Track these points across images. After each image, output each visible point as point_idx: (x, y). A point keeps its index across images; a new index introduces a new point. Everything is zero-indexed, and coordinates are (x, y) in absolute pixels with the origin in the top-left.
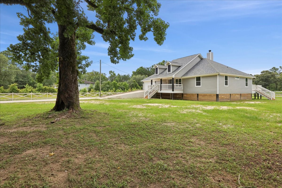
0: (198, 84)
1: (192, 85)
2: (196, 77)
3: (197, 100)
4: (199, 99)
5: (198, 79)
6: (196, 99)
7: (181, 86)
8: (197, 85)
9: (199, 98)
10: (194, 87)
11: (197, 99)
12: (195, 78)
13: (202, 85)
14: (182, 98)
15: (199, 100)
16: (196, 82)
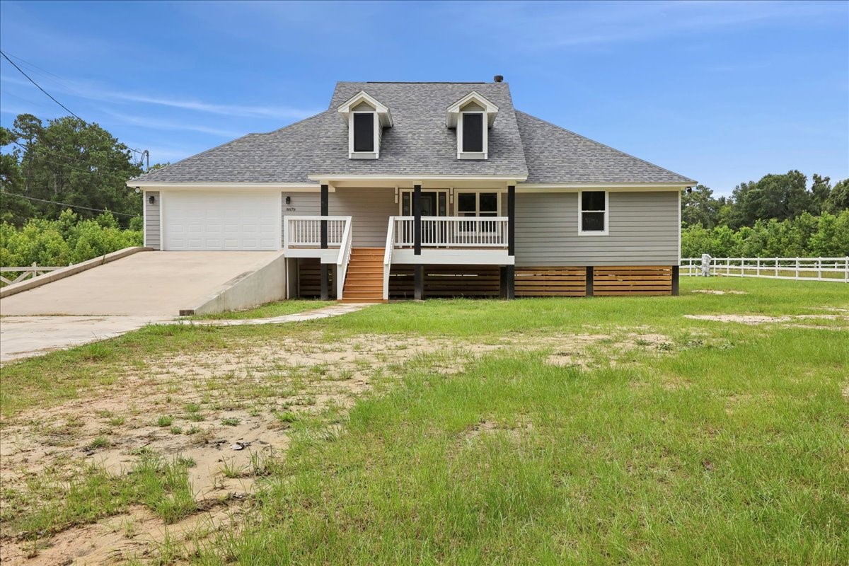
0: (592, 222)
1: (557, 225)
2: (583, 193)
3: (584, 294)
4: (595, 288)
6: (579, 288)
7: (491, 227)
8: (585, 228)
9: (595, 283)
10: (574, 235)
11: (584, 289)
12: (575, 194)
13: (613, 229)
14: (498, 288)
15: (595, 293)
16: (583, 213)
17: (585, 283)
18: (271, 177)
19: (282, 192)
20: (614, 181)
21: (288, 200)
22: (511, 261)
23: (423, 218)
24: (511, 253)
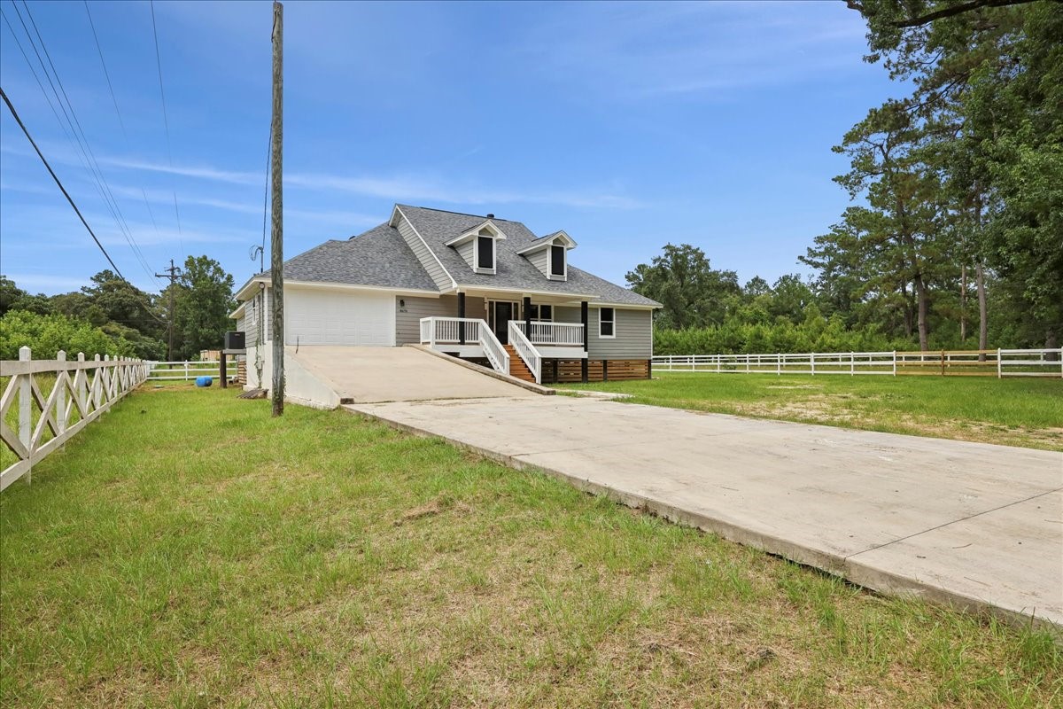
0: (607, 330)
5: (607, 313)
17: (602, 372)
18: (387, 283)
19: (397, 296)
20: (618, 302)
21: (402, 303)
22: (585, 355)
23: (532, 323)
24: (586, 350)
